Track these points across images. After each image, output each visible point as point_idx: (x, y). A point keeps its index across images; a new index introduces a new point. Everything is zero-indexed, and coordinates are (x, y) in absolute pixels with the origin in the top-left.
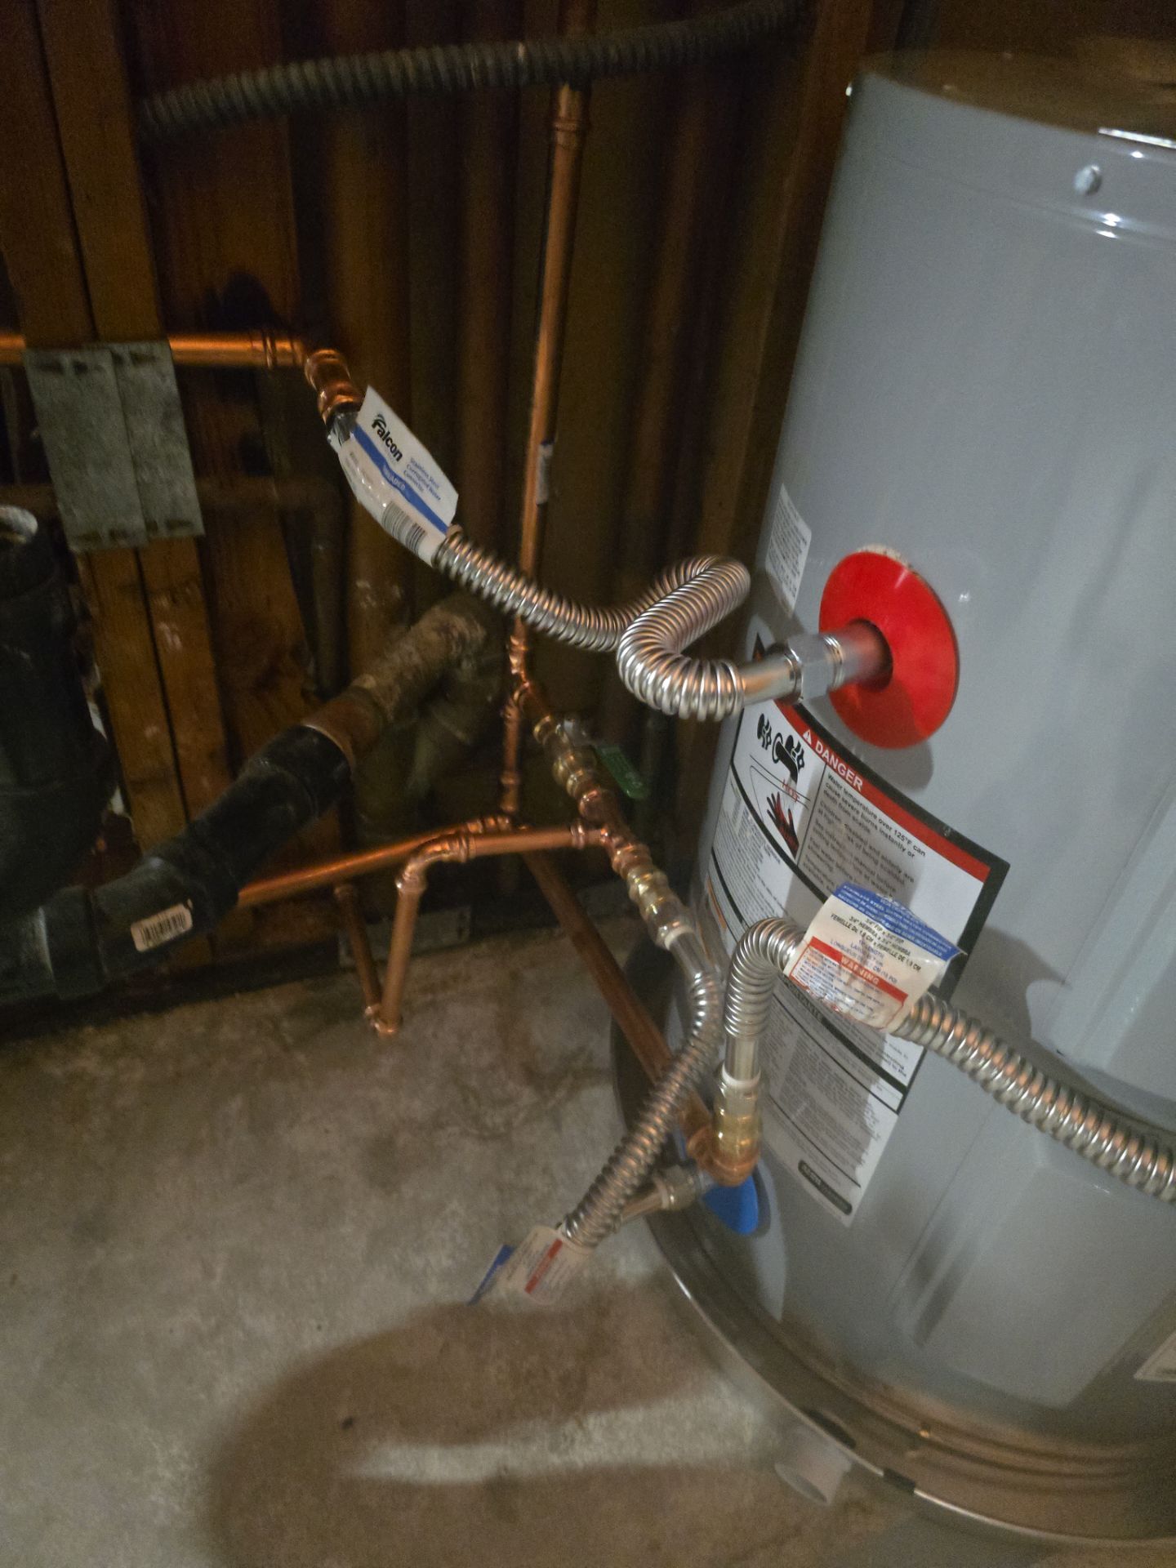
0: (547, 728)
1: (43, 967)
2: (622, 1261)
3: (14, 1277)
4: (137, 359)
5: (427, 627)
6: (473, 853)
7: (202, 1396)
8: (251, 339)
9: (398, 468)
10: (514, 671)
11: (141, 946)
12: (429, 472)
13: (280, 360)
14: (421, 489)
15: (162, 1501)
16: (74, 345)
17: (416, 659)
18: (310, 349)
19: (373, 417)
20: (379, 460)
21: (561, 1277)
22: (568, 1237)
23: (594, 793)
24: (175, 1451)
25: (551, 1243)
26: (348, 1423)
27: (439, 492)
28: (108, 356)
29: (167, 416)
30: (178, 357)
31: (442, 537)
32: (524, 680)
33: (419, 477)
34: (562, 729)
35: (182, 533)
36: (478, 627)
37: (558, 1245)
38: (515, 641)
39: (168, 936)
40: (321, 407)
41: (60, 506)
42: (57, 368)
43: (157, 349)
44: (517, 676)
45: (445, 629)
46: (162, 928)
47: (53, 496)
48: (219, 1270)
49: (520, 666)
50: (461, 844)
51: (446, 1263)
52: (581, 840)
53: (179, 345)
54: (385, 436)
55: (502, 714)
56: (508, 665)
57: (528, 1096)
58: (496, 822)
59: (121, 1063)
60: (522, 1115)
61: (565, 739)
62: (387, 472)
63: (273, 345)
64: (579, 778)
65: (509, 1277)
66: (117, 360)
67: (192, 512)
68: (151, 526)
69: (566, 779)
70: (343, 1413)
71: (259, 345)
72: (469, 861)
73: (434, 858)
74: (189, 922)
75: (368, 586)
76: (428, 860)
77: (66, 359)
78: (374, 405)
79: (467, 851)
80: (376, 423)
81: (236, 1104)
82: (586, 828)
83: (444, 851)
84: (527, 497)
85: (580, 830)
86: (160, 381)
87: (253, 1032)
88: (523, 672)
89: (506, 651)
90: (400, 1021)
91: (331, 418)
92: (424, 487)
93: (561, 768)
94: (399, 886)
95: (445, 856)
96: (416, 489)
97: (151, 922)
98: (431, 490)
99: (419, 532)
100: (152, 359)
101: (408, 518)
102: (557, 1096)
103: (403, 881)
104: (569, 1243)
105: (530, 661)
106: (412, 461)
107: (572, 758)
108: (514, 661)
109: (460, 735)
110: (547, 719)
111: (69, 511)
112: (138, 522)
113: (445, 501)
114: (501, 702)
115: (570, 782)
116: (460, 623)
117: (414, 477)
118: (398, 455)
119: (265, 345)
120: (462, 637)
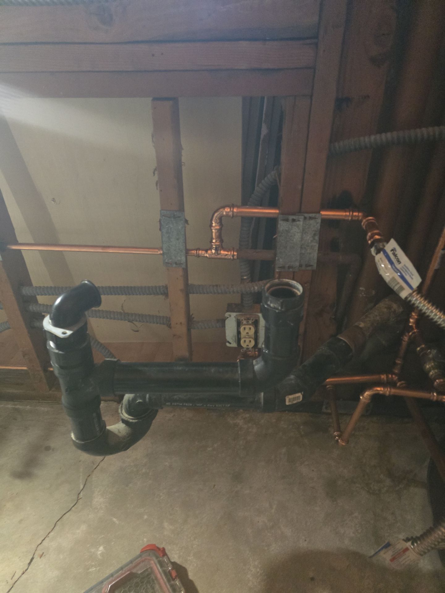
0: (422, 349)
1: (260, 403)
2: (422, 561)
3: (215, 485)
4: (311, 218)
5: (382, 305)
6: (391, 394)
7: (266, 548)
8: (346, 212)
9: (399, 266)
10: (410, 324)
11: (287, 403)
12: (410, 269)
13: (354, 218)
14: (406, 275)
15: (251, 578)
16: (294, 214)
17: (378, 318)
18: (365, 216)
19: (391, 248)
20: (391, 263)
21: (406, 562)
22: (411, 548)
23: (442, 380)
24: (256, 563)
25: (404, 547)
26: (312, 579)
27: (413, 277)
28: (303, 217)
29: (315, 235)
30: (323, 217)
31: (411, 291)
32: (415, 328)
33: (406, 270)
34: (430, 353)
35: (309, 268)
36: (401, 308)
37: (407, 549)
38: (413, 314)
39: (295, 402)
40: (368, 237)
41: (277, 258)
42: (287, 220)
43: (318, 215)
44: (412, 326)
45: (389, 308)
46: (294, 399)
47: (275, 255)
48: (274, 507)
49: (413, 323)
50: (387, 389)
51: (352, 535)
52: (435, 398)
53: (323, 213)
54: (395, 255)
55: (402, 338)
56: (409, 322)
57: (388, 482)
58: (392, 376)
59: (250, 425)
60: (385, 489)
61: (431, 356)
62: (394, 267)
63: (352, 214)
64: (435, 373)
65: (385, 553)
66: (305, 218)
67: (314, 263)
68: (301, 266)
69: (430, 371)
70: (311, 574)
71: (348, 214)
72: (389, 395)
73: (377, 392)
74: (301, 399)
75: (364, 290)
76: (374, 392)
77: (291, 217)
78: (392, 244)
79: (390, 392)
80: (392, 250)
81: (284, 450)
82: (438, 394)
83: (381, 390)
84: (431, 266)
85: (435, 394)
86: (316, 225)
87: (291, 427)
88: (414, 325)
89: (409, 316)
90: (348, 442)
91: (373, 244)
92: (407, 274)
93: (428, 367)
94: (361, 397)
95: (381, 392)
96: (404, 274)
97: (291, 397)
98: (410, 276)
99: (402, 288)
100: (315, 218)
101: (398, 283)
102: (400, 486)
103: (363, 397)
104: (411, 550)
105: (417, 322)
106: (405, 265)
107: (433, 364)
108: (411, 320)
109: (384, 342)
110: (423, 346)
111: (278, 260)
112: (297, 264)
113: (416, 280)
114: (402, 334)
115: (431, 373)
116: (395, 306)
117: (404, 270)
118: (399, 262)
119: (350, 213)
120: (395, 311)
